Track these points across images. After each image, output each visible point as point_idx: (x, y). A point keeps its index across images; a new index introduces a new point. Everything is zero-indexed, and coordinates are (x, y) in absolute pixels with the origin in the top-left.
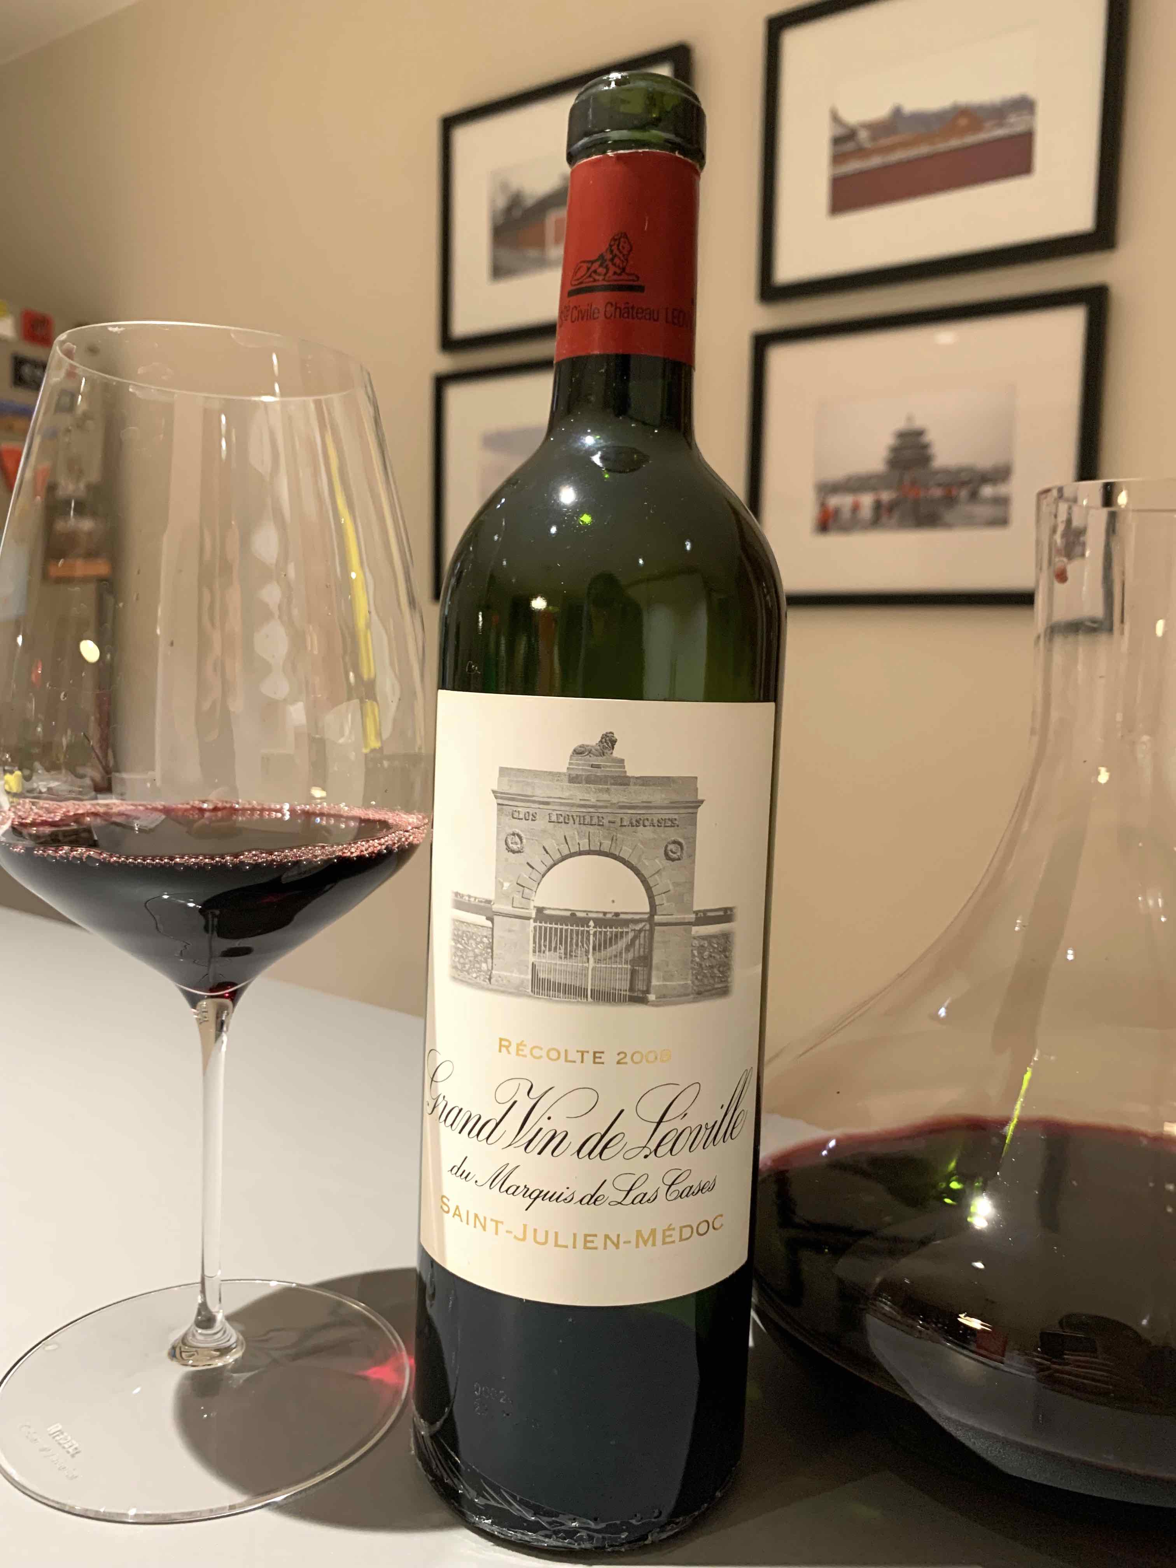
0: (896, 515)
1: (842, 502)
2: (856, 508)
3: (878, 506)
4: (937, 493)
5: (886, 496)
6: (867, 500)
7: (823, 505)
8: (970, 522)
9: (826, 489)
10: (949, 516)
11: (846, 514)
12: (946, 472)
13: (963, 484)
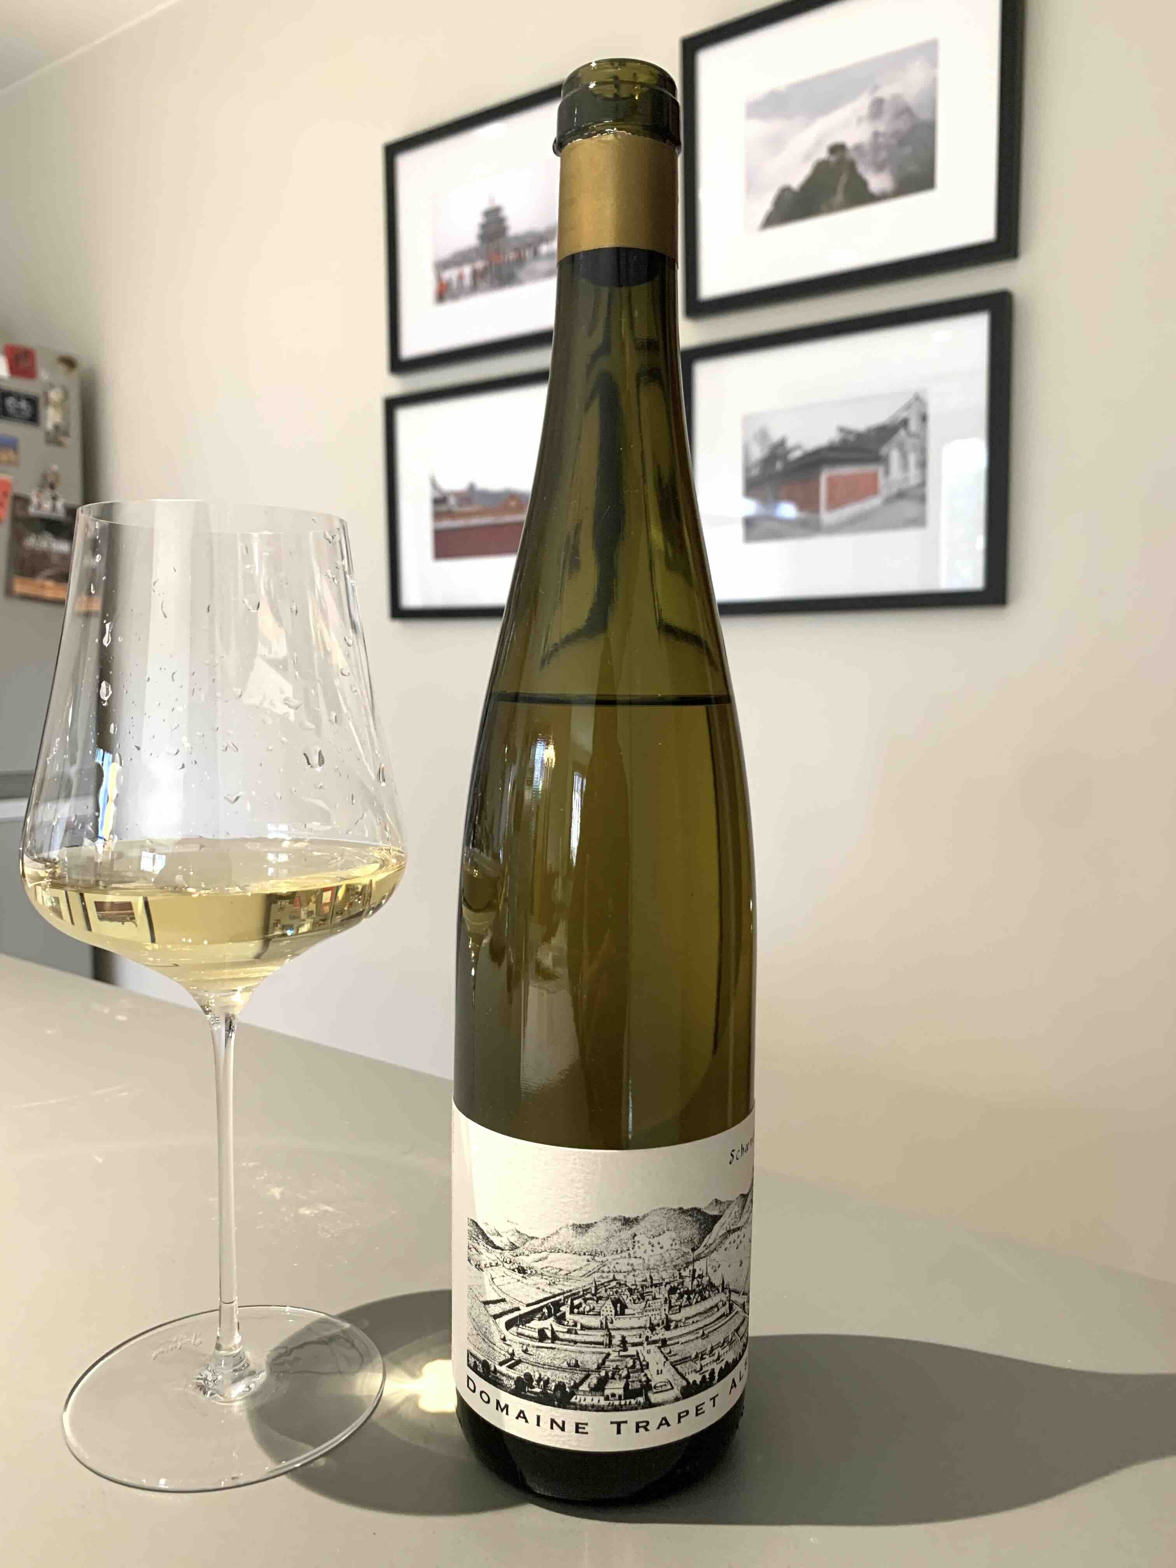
0: (488, 278)
1: (451, 275)
2: (461, 277)
3: (475, 275)
4: (512, 256)
5: (480, 265)
6: (467, 270)
7: (439, 279)
8: (536, 276)
9: (442, 266)
10: (521, 274)
11: (455, 284)
12: (517, 238)
13: (529, 245)
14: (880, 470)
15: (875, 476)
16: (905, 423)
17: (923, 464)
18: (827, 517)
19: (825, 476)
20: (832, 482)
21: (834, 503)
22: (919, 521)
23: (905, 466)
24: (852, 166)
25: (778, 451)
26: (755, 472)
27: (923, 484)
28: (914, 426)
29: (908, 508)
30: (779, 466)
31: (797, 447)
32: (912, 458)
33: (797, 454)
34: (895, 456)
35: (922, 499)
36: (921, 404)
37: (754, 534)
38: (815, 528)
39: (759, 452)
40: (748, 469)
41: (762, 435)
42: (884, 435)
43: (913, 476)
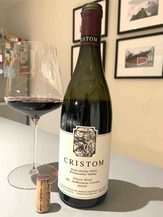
14: (146, 58)
15: (146, 59)
16: (151, 51)
17: (153, 57)
18: (138, 65)
19: (138, 58)
21: (139, 63)
22: (152, 66)
23: (150, 58)
24: (145, 11)
25: (130, 55)
27: (153, 60)
28: (152, 51)
29: (150, 64)
30: (131, 57)
32: (152, 56)
33: (133, 55)
34: (149, 56)
35: (153, 62)
36: (153, 48)
37: (126, 66)
38: (136, 66)
39: (128, 55)
40: (126, 57)
41: (129, 52)
42: (148, 52)
43: (152, 59)
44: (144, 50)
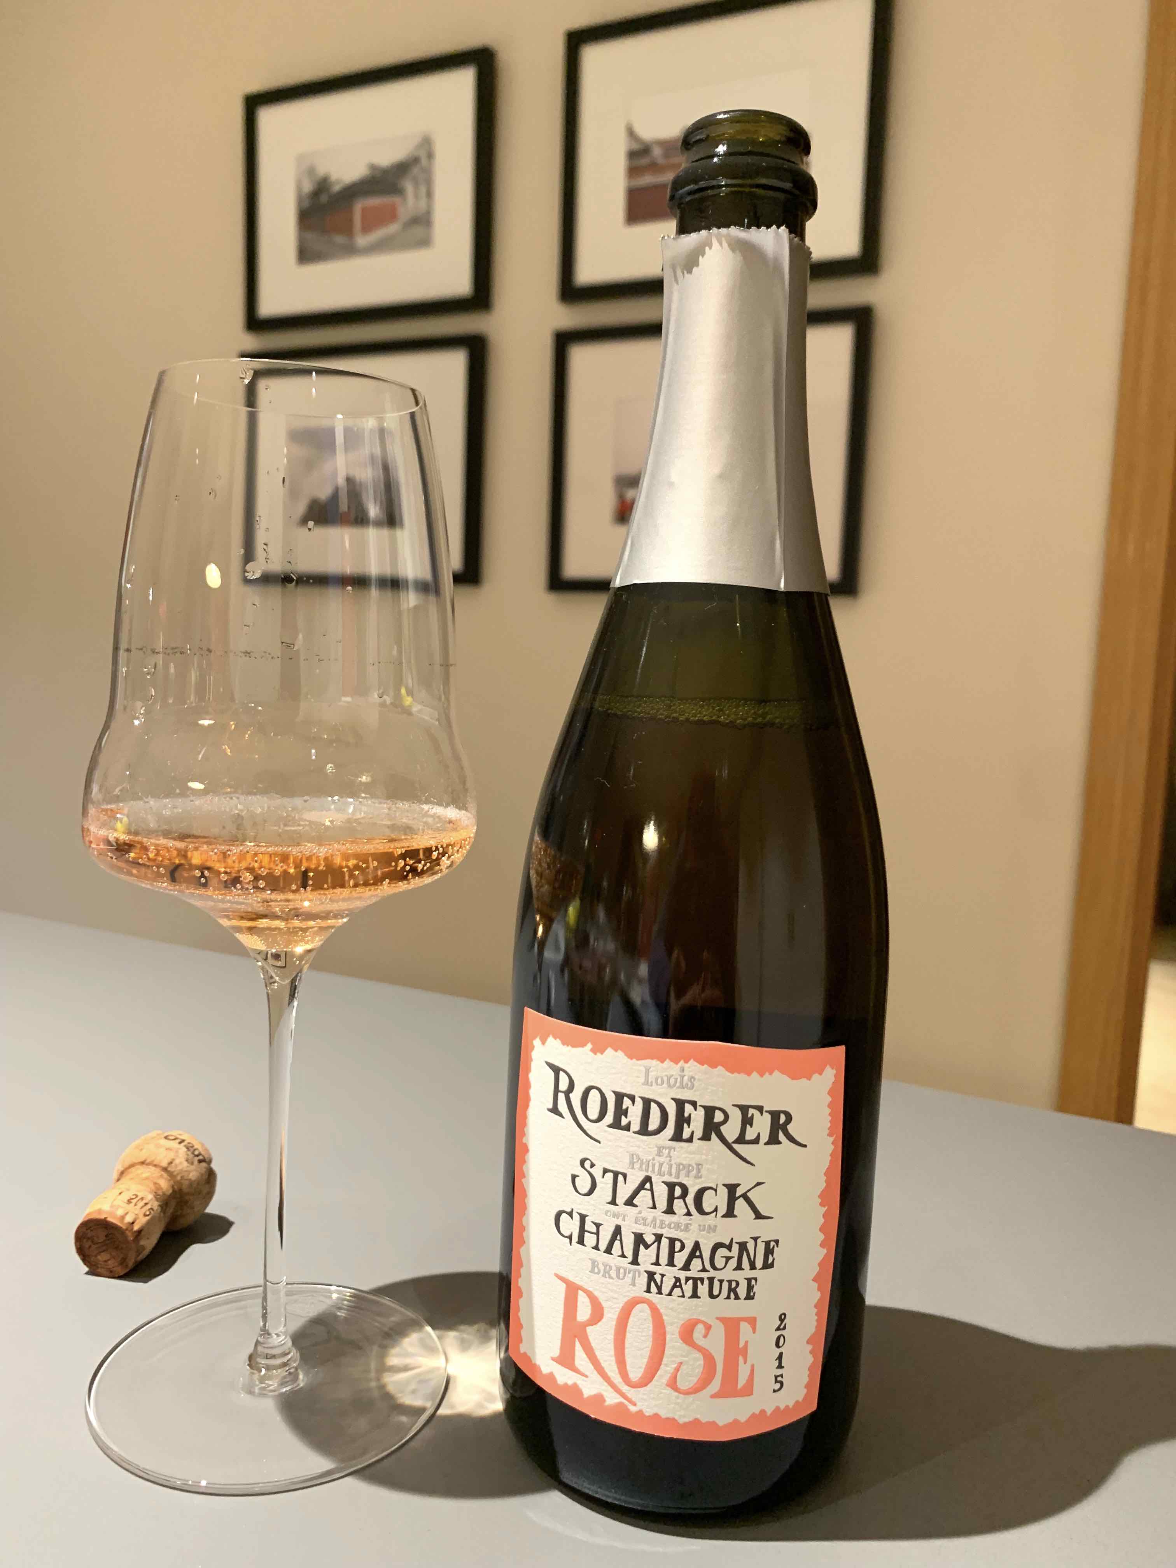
14: (396, 199)
15: (396, 205)
16: (416, 160)
17: (429, 195)
18: (361, 240)
19: (359, 206)
20: (364, 210)
21: (364, 230)
22: (425, 242)
25: (322, 186)
26: (306, 204)
27: (429, 211)
28: (423, 162)
29: (418, 231)
31: (338, 182)
32: (423, 189)
33: (337, 188)
34: (409, 187)
35: (429, 224)
36: (427, 144)
37: (305, 255)
38: (350, 250)
39: (308, 187)
40: (300, 199)
41: (311, 171)
42: (402, 168)
43: (423, 204)
44: (386, 158)
